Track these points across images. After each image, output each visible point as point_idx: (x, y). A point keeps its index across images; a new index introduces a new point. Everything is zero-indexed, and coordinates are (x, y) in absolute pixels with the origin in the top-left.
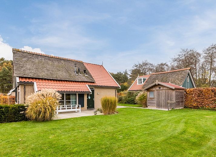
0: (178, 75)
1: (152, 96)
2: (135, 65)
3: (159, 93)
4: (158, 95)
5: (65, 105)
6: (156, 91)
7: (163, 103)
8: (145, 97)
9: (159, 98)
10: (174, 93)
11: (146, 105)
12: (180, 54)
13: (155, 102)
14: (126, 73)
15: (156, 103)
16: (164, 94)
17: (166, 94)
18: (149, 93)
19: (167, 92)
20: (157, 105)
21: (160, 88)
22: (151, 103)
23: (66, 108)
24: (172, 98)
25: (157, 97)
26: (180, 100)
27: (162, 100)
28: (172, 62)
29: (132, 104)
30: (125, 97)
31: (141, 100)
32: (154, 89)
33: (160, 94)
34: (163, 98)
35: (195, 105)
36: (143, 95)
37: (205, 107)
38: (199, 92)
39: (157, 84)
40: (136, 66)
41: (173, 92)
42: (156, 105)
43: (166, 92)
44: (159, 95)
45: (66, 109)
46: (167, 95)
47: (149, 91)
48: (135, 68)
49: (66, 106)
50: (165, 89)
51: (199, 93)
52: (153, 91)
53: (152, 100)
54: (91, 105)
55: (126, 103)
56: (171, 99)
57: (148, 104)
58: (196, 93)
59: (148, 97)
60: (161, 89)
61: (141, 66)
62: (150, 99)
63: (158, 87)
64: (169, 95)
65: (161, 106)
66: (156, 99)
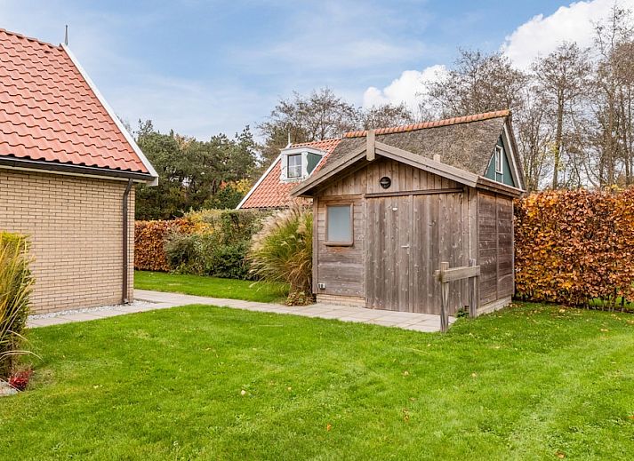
0: (459, 141)
1: (340, 236)
2: (282, 106)
3: (382, 216)
4: (376, 228)
6: (365, 202)
7: (402, 275)
8: (299, 236)
9: (382, 246)
10: (468, 213)
11: (308, 287)
12: (457, 68)
13: (360, 268)
14: (247, 140)
15: (363, 273)
16: (413, 222)
17: (421, 224)
18: (322, 214)
19: (427, 207)
20: (370, 288)
21: (386, 183)
22: (335, 276)
24: (461, 247)
25: (372, 237)
26: (499, 259)
27: (400, 258)
28: (427, 97)
29: (241, 278)
30: (206, 239)
31: (278, 254)
32: (352, 190)
33: (388, 219)
34: (403, 246)
35: (568, 285)
36: (291, 228)
37: (619, 299)
38: (591, 214)
39: (371, 158)
40: (288, 110)
41: (465, 205)
42: (361, 287)
43: (421, 208)
44: (382, 225)
46: (428, 228)
47: (328, 204)
48: (283, 116)
50: (415, 186)
51: (590, 220)
52: (349, 202)
53: (342, 259)
55: (211, 273)
56: (451, 252)
57: (319, 282)
58: (574, 221)
59: (322, 237)
60: (394, 188)
61: (305, 111)
62: (330, 253)
63: (377, 179)
64: (442, 227)
65: (395, 294)
66: (363, 253)
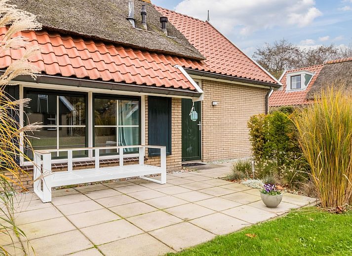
5: (90, 149)
23: (97, 158)
45: (97, 163)
49: (97, 150)
54: (191, 148)
